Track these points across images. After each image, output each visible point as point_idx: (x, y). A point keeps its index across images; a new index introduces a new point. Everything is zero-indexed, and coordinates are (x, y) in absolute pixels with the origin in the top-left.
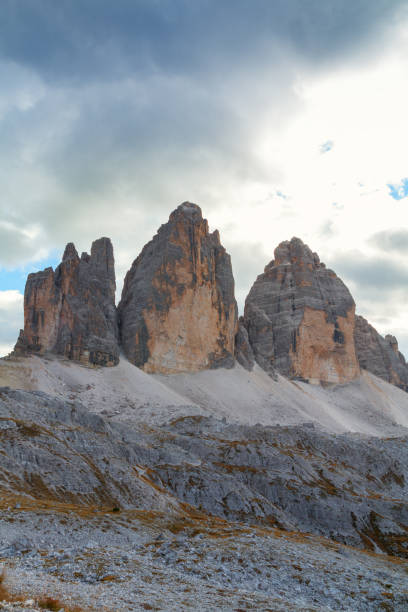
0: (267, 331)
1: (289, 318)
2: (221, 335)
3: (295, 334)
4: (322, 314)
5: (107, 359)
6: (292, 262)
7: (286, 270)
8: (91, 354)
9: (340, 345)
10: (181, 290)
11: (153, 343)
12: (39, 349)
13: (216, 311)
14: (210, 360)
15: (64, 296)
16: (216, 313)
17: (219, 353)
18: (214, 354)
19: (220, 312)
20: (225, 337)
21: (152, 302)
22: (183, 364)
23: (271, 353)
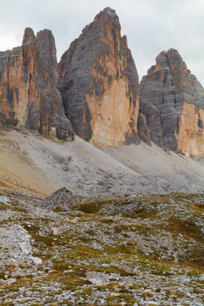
0: (155, 118)
1: (172, 109)
2: (131, 119)
3: (178, 120)
4: (193, 106)
5: (67, 135)
6: (170, 67)
7: (166, 73)
8: (57, 130)
9: (200, 129)
10: (110, 80)
11: (94, 123)
12: (16, 124)
13: (128, 100)
14: (126, 137)
15: (30, 76)
16: (128, 102)
17: (130, 132)
18: (128, 133)
19: (130, 101)
20: (133, 120)
21: (92, 88)
22: (110, 141)
23: (160, 134)
